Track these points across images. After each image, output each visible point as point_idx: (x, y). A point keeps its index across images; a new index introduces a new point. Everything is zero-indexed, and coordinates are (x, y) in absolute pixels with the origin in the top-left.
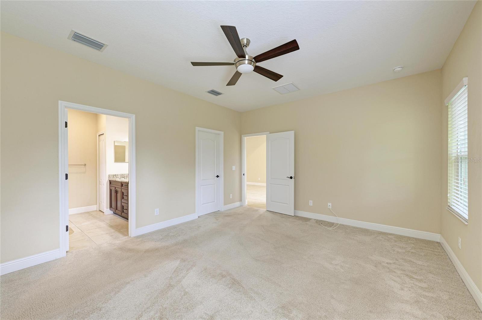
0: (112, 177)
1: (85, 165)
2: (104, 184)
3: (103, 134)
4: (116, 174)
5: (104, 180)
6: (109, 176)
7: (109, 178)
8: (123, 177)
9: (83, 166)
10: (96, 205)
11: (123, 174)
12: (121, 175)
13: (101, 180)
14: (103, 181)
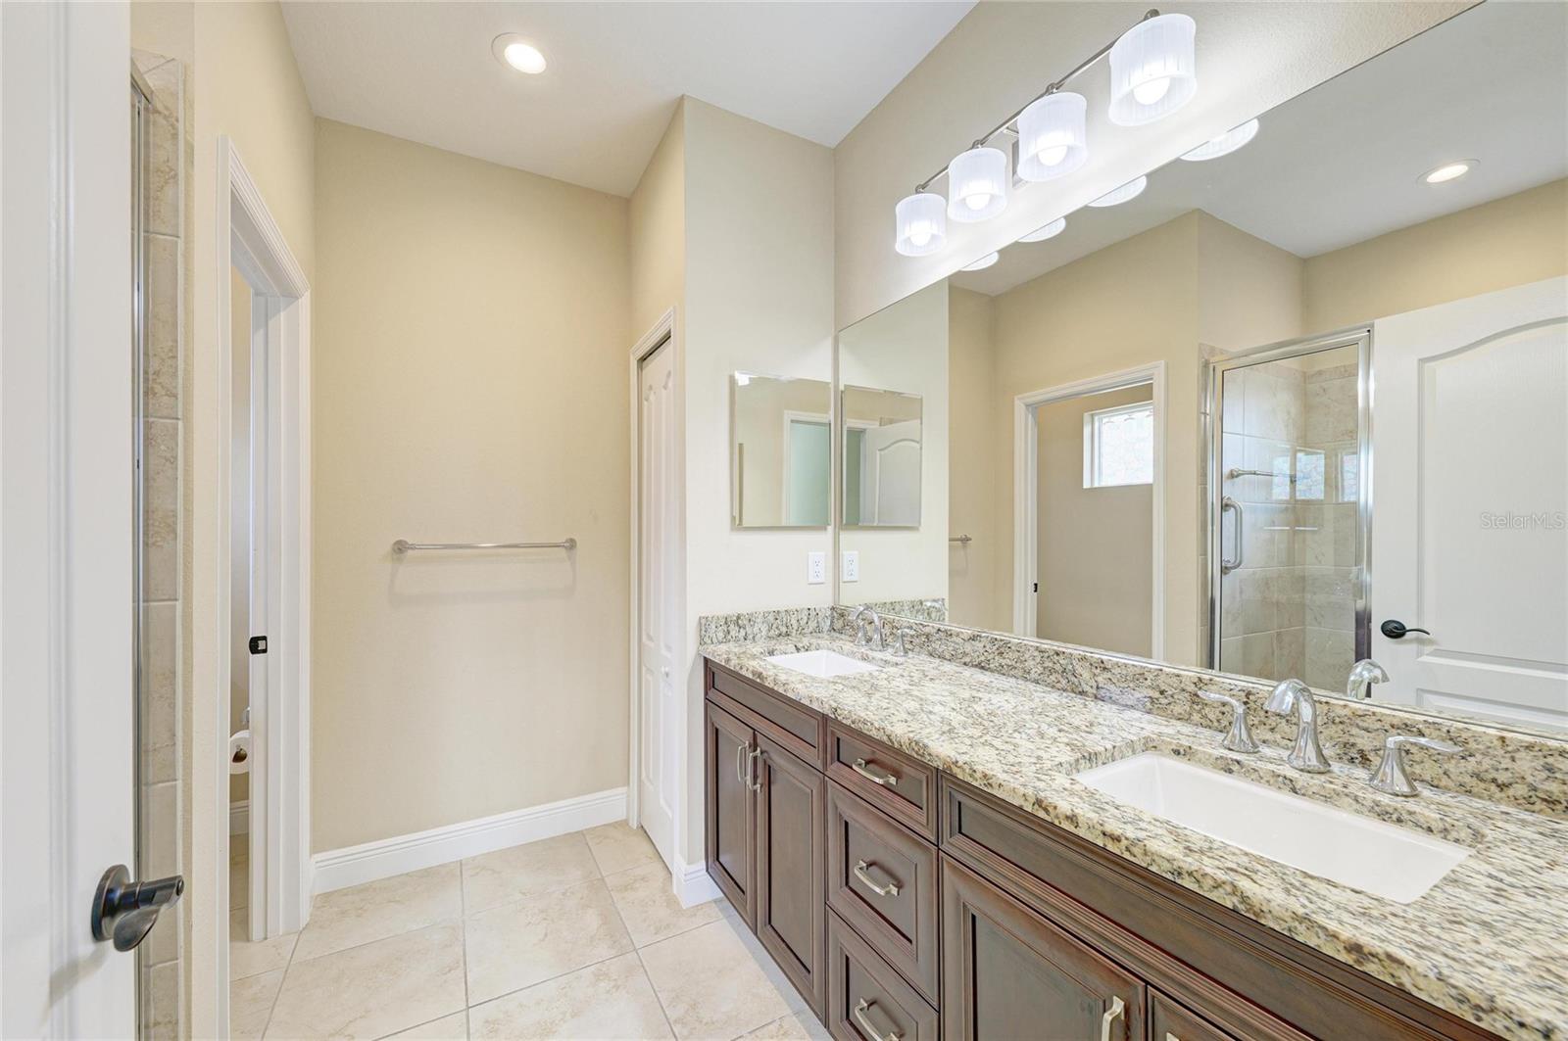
0: (721, 635)
1: (571, 545)
2: (667, 675)
3: (667, 337)
4: (743, 608)
5: (668, 648)
6: (704, 624)
7: (702, 643)
8: (784, 629)
9: (562, 552)
10: (623, 790)
11: (782, 609)
12: (771, 618)
13: (650, 638)
14: (664, 652)
